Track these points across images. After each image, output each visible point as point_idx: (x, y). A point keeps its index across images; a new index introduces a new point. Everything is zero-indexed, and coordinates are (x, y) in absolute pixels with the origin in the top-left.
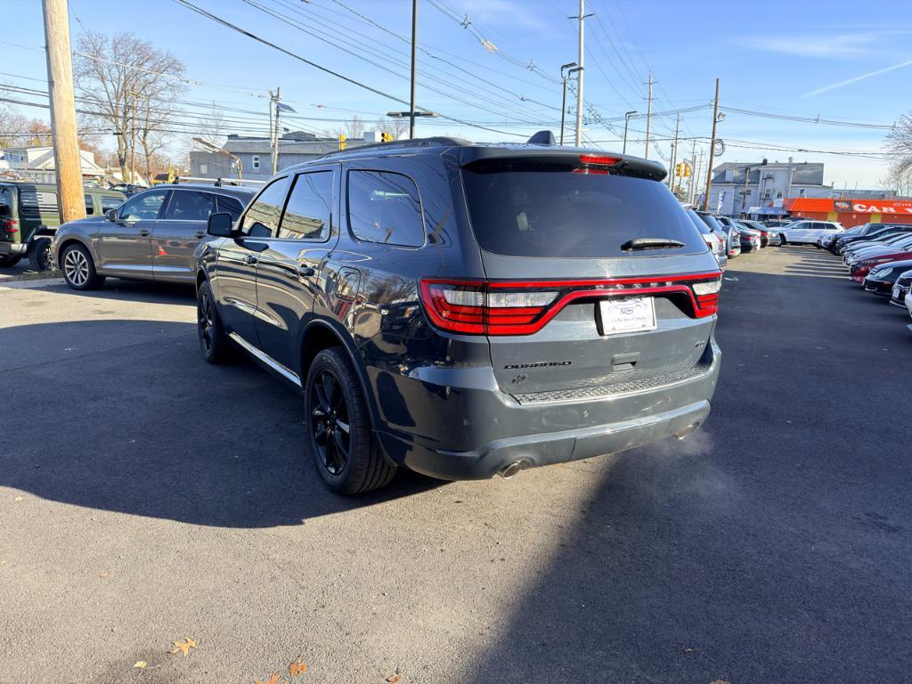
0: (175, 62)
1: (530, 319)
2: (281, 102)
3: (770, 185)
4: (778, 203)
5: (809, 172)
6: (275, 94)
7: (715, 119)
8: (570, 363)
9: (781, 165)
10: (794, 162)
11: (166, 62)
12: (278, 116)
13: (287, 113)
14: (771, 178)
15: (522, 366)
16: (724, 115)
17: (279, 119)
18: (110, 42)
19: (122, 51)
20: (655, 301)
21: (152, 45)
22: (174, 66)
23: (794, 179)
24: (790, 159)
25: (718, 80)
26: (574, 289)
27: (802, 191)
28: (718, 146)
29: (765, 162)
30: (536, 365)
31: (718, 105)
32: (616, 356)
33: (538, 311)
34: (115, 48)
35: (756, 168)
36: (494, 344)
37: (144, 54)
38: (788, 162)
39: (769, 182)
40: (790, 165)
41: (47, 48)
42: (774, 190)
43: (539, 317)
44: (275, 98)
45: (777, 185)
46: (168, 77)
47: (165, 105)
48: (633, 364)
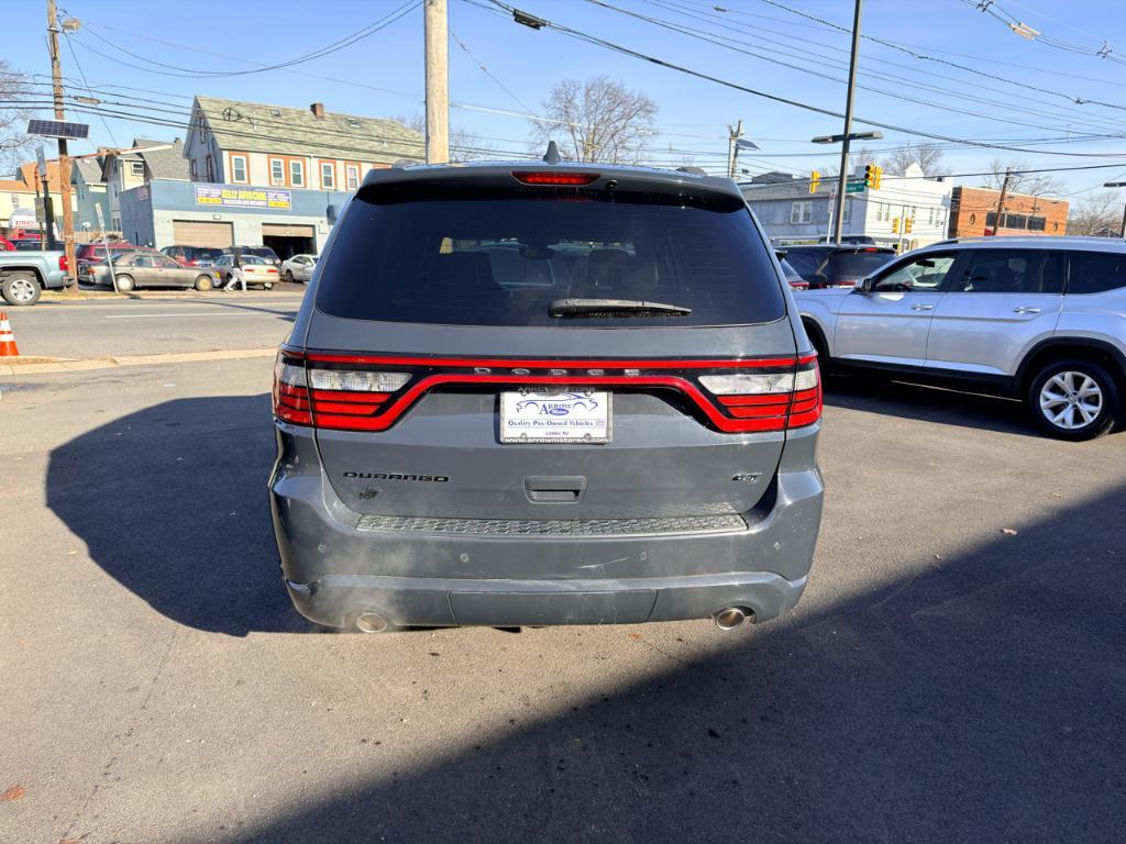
0: (647, 103)
1: (372, 410)
2: (740, 137)
6: (735, 130)
8: (446, 479)
11: (637, 105)
12: (736, 155)
13: (748, 151)
15: (369, 476)
17: (738, 159)
18: (583, 90)
19: (594, 98)
20: (611, 399)
21: (625, 88)
22: (646, 108)
26: (438, 370)
30: (391, 477)
32: (533, 477)
33: (382, 399)
34: (587, 94)
36: (323, 440)
37: (615, 96)
41: (426, 102)
43: (386, 409)
44: (734, 135)
46: (639, 121)
47: (633, 154)
48: (576, 492)
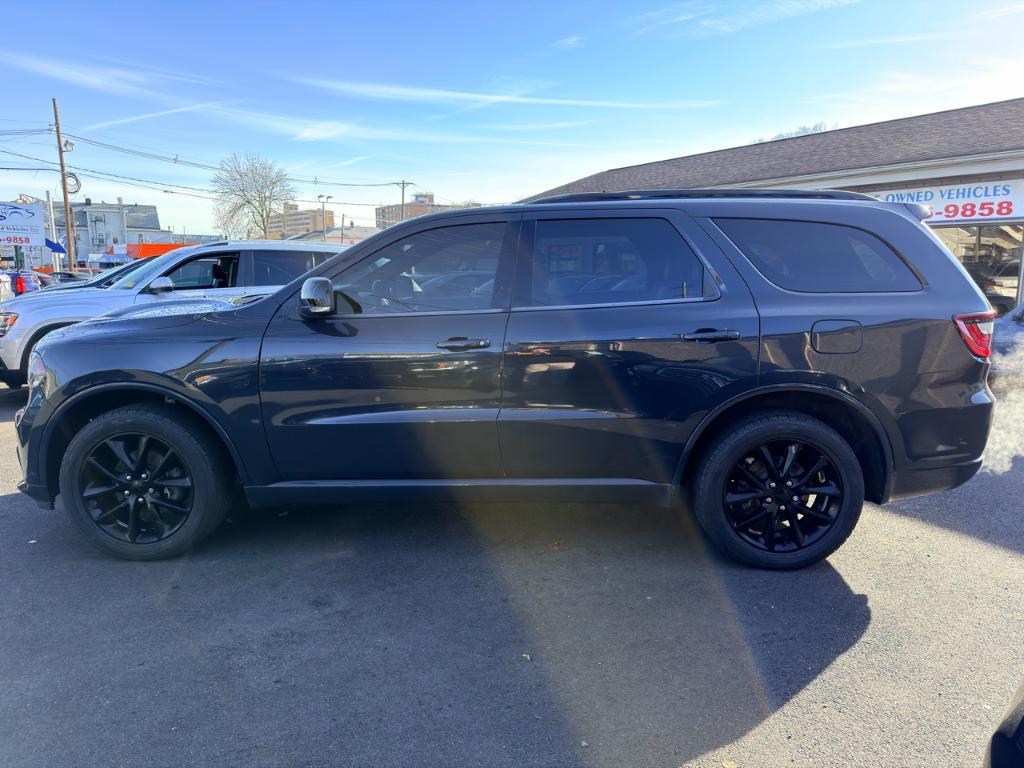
3: (101, 227)
4: (120, 249)
5: (144, 215)
7: (60, 148)
9: (110, 206)
10: (125, 203)
14: (101, 221)
16: (72, 144)
23: (128, 223)
24: (119, 199)
25: (54, 100)
27: (141, 236)
28: (70, 181)
29: (88, 202)
31: (61, 131)
35: (79, 209)
38: (117, 202)
39: (100, 225)
40: (121, 207)
42: (108, 235)
45: (110, 228)
